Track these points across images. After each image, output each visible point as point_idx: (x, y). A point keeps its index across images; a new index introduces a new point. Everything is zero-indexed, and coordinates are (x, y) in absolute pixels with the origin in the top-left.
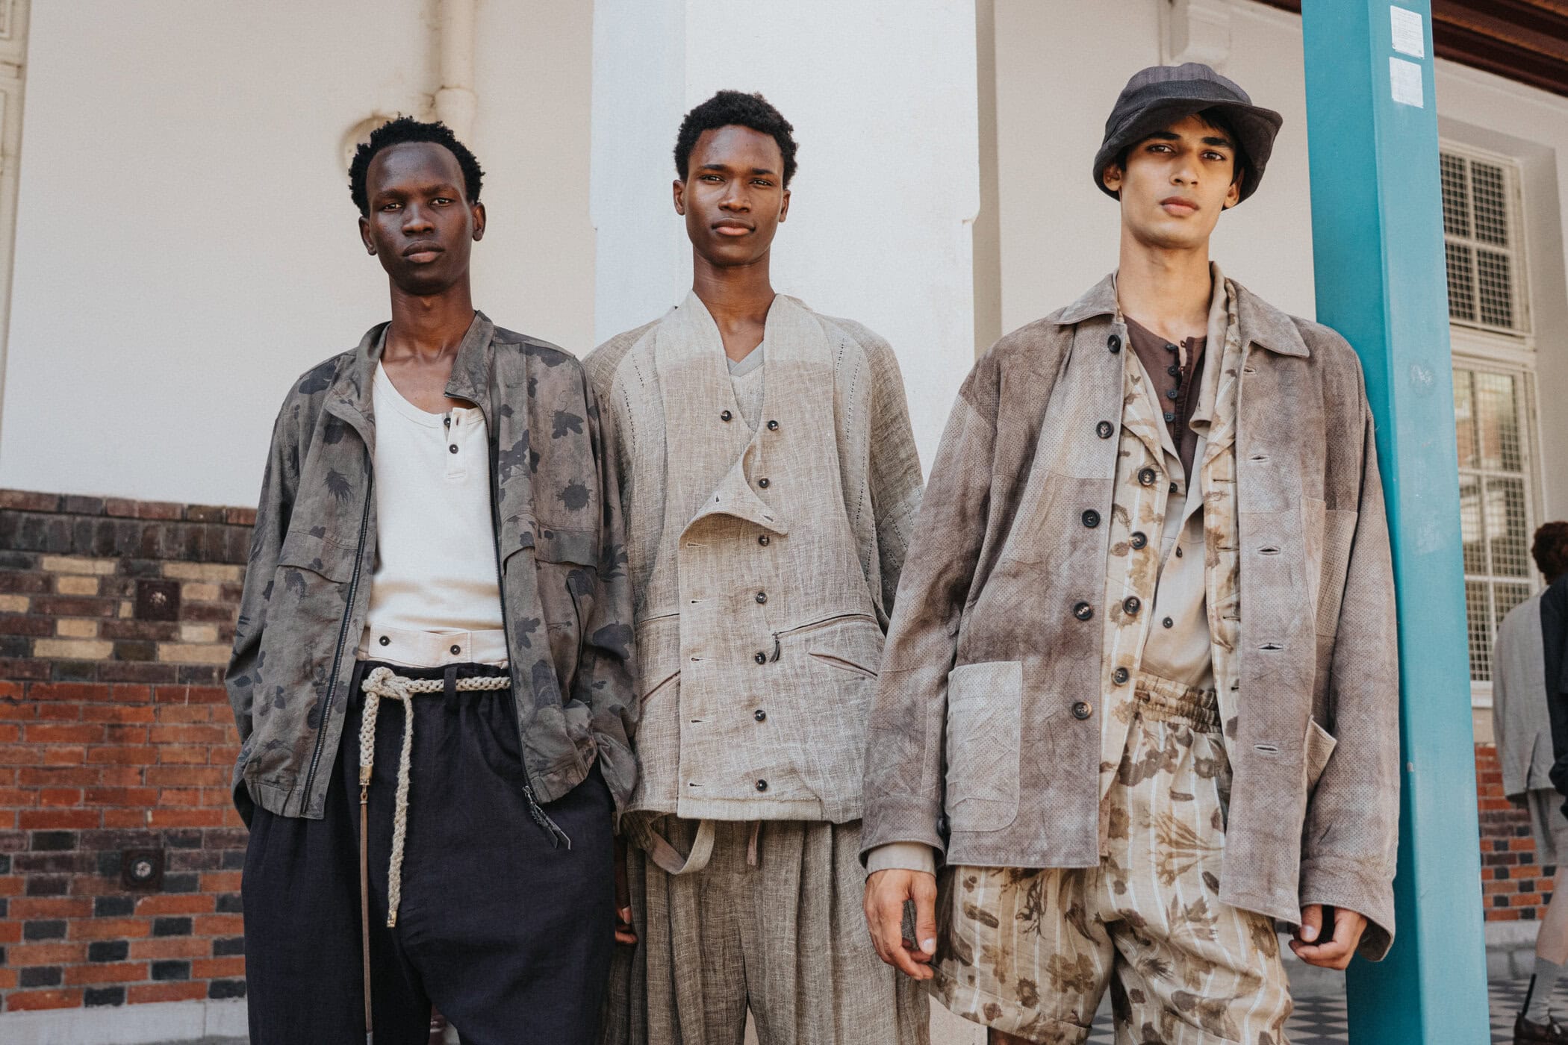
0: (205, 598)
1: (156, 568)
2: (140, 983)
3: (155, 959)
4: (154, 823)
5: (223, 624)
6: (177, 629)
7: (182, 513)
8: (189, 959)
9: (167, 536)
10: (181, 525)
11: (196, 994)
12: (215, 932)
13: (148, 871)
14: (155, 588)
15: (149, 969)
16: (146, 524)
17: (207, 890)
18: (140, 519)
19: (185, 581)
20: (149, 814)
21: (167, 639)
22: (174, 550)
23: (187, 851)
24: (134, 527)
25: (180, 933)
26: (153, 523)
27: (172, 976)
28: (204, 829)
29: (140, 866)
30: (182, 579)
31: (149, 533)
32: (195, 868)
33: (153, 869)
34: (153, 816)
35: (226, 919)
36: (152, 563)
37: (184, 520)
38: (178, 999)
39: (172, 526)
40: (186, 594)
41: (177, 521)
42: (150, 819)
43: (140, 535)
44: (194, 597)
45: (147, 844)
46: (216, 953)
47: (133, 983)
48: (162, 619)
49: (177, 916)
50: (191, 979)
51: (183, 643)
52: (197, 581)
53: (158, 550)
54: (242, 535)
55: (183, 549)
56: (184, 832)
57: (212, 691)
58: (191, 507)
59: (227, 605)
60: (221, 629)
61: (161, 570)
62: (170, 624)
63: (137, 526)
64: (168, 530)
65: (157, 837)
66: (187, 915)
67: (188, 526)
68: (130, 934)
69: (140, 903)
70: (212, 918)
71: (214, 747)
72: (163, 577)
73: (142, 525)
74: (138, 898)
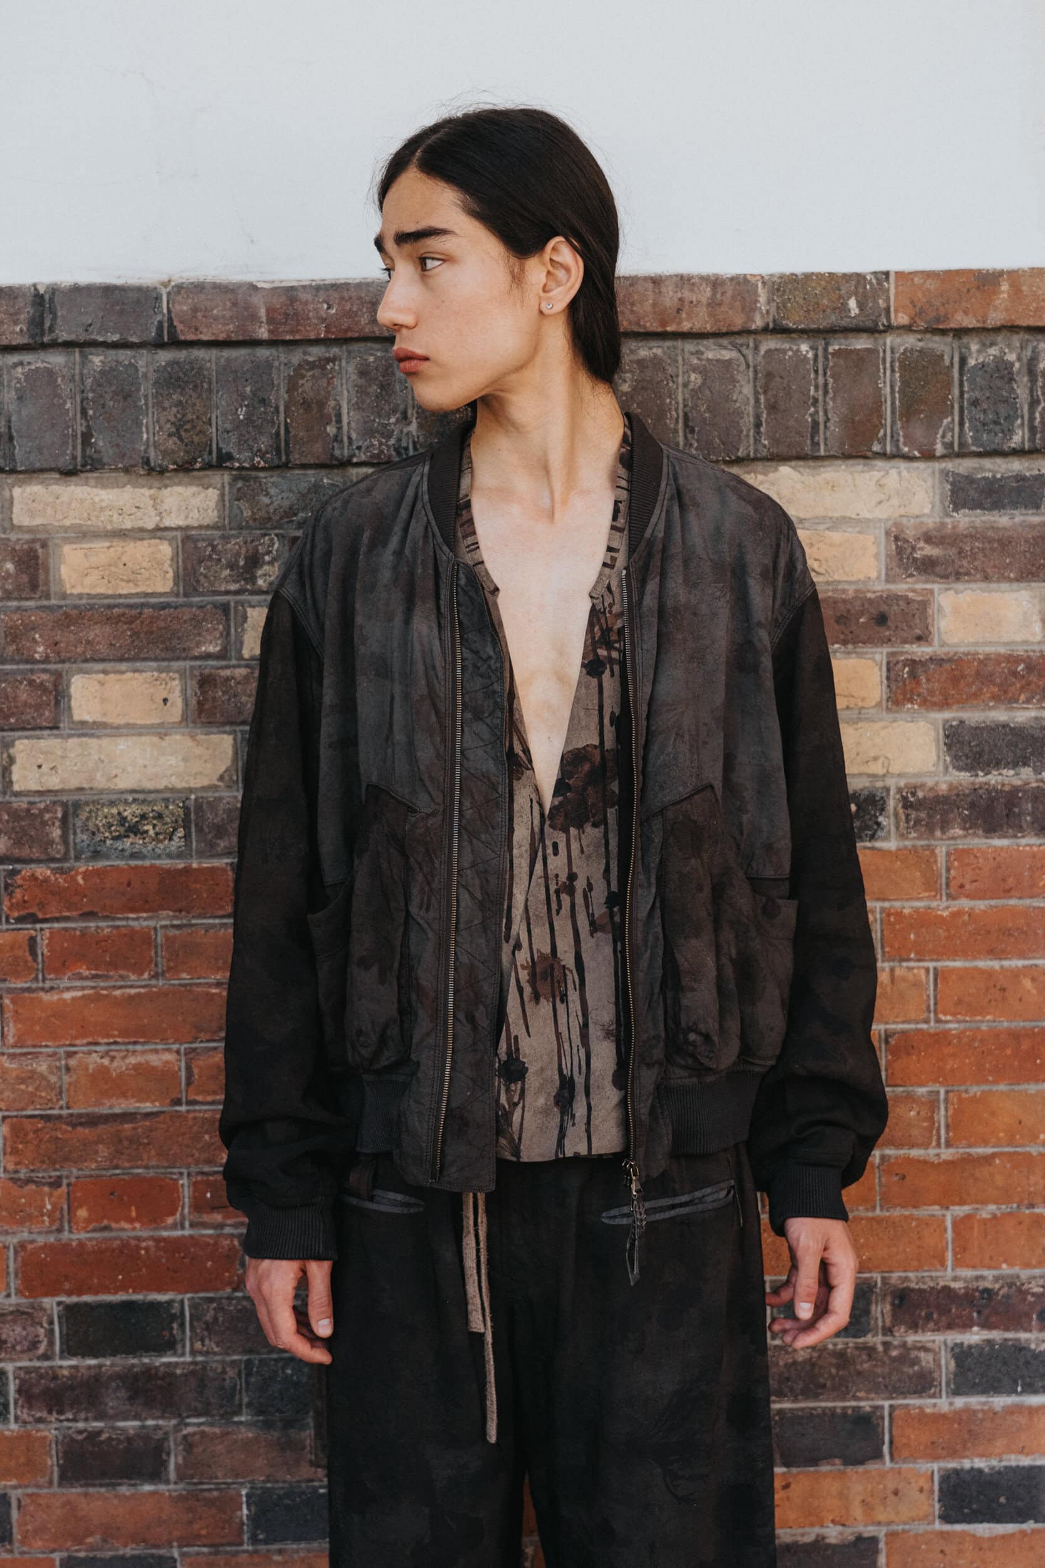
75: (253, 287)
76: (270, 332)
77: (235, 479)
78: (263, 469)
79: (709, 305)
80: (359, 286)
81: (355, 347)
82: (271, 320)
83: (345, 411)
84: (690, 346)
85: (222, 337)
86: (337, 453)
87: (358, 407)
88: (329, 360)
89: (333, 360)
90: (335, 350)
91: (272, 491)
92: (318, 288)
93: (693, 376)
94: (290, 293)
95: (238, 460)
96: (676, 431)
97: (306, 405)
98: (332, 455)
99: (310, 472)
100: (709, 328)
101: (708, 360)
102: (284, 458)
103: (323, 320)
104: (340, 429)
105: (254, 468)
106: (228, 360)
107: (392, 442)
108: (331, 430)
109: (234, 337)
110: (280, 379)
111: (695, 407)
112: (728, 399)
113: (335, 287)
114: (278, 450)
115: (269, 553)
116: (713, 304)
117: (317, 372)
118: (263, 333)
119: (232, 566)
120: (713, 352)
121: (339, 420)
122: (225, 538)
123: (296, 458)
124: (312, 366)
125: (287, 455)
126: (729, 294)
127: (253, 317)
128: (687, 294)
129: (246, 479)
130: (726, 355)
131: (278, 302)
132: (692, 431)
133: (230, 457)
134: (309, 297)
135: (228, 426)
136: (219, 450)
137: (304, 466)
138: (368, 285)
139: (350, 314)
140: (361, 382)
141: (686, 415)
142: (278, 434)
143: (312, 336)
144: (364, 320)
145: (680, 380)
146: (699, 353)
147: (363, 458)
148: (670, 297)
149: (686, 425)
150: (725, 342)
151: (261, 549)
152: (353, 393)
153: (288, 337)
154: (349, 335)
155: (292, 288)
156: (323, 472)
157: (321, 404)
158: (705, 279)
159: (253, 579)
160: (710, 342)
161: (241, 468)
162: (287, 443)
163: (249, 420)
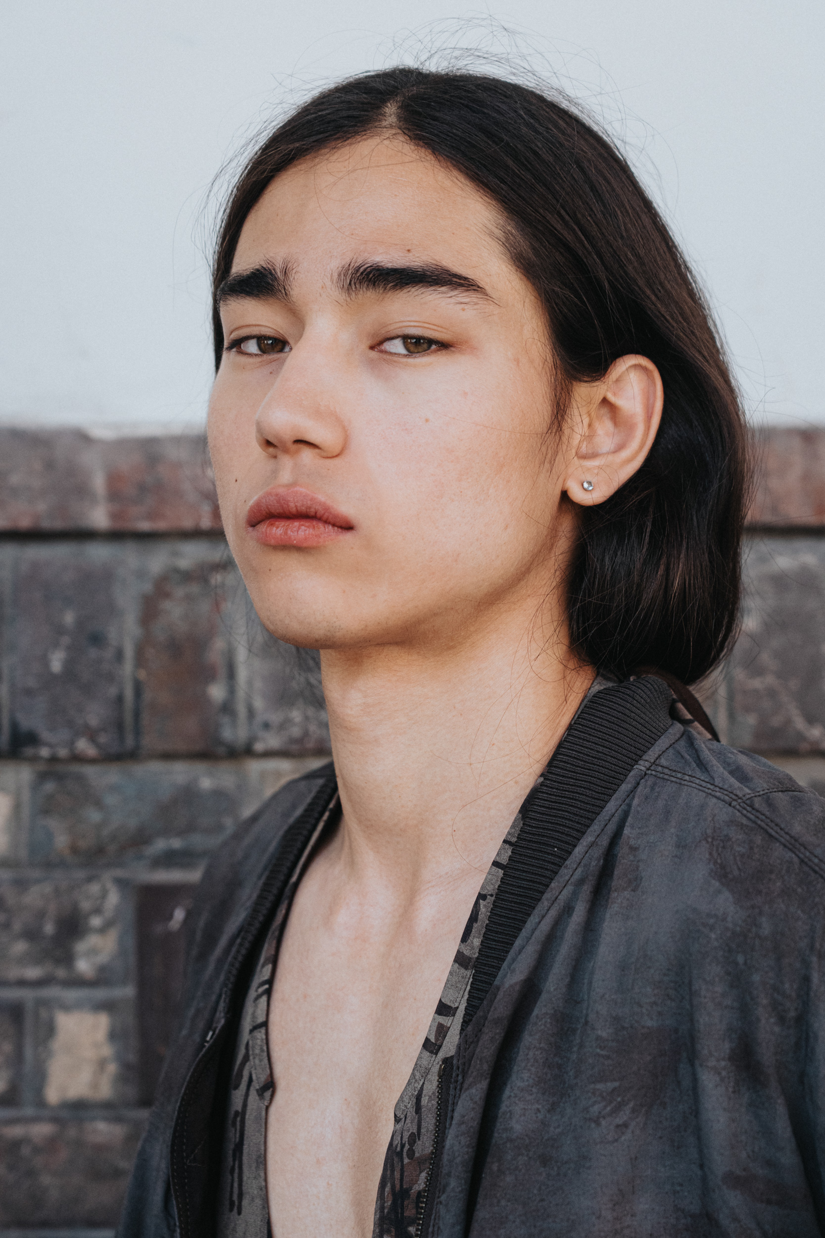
75: (82, 438)
76: (112, 516)
77: (42, 777)
78: (92, 761)
82: (114, 495)
83: (241, 655)
85: (25, 523)
86: (226, 733)
88: (215, 568)
89: (222, 568)
91: (111, 800)
94: (150, 448)
95: (50, 746)
97: (175, 646)
98: (217, 737)
99: (177, 766)
102: (130, 742)
103: (208, 496)
104: (232, 689)
105: (77, 758)
106: (35, 565)
108: (216, 692)
109: (47, 524)
110: (126, 601)
114: (120, 726)
115: (98, 911)
117: (195, 588)
118: (99, 519)
119: (31, 934)
121: (231, 675)
122: (21, 884)
123: (149, 741)
124: (186, 577)
125: (138, 732)
127: (83, 490)
129: (60, 778)
131: (127, 463)
133: (32, 739)
135: (31, 682)
136: (14, 726)
137: (167, 757)
142: (120, 699)
143: (188, 523)
151: (86, 905)
153: (145, 526)
155: (153, 441)
156: (199, 766)
157: (201, 645)
159: (67, 959)
161: (53, 759)
162: (137, 714)
163: (70, 673)
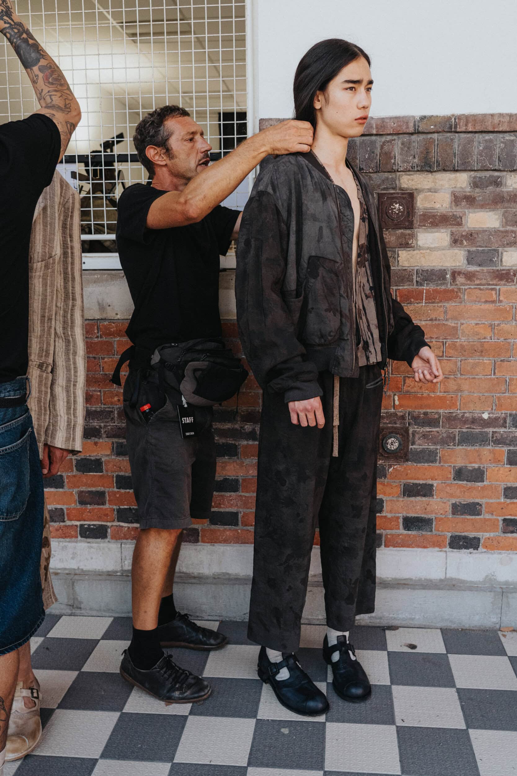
0: (438, 206)
1: (394, 180)
2: (394, 532)
3: (405, 514)
4: (400, 406)
5: (454, 229)
6: (412, 236)
7: (415, 125)
8: (433, 516)
9: (402, 149)
10: (414, 137)
11: (438, 544)
12: (452, 496)
13: (397, 444)
14: (392, 199)
15: (401, 521)
16: (383, 139)
17: (446, 462)
18: (376, 135)
19: (419, 191)
20: (396, 398)
21: (406, 246)
22: (409, 163)
23: (428, 429)
24: (373, 143)
25: (424, 496)
26: (389, 138)
27: (419, 529)
28: (441, 411)
29: (390, 441)
30: (416, 189)
31: (386, 148)
32: (435, 444)
33: (400, 444)
34: (398, 400)
35: (460, 486)
36: (390, 176)
37: (417, 132)
38: (425, 547)
39: (406, 138)
40: (421, 203)
41: (412, 134)
42: (397, 403)
43: (378, 151)
44: (428, 205)
45: (395, 423)
46: (453, 513)
47: (389, 532)
48: (400, 229)
49: (421, 482)
50: (434, 532)
51: (419, 248)
52: (430, 190)
53: (394, 164)
54: (471, 141)
55: (416, 160)
56: (426, 414)
57: (446, 291)
58: (423, 118)
59: (458, 211)
60: (452, 234)
61: (397, 182)
62: (408, 232)
63: (375, 141)
64: (402, 144)
65: (403, 417)
66: (430, 482)
67: (422, 137)
68: (384, 494)
69: (391, 470)
70: (450, 485)
71: (449, 342)
72: (401, 189)
73: (379, 141)
74: (390, 466)
76: (377, 131)
78: (372, 173)
79: (508, 122)
80: (403, 117)
81: (401, 136)
82: (377, 128)
83: (397, 155)
84: (501, 135)
86: (394, 168)
87: (401, 154)
88: (393, 140)
89: (394, 140)
90: (395, 137)
92: (391, 118)
93: (502, 145)
94: (383, 120)
96: (495, 161)
97: (386, 153)
98: (392, 169)
99: (386, 174)
100: (508, 130)
101: (507, 140)
102: (378, 170)
103: (392, 128)
104: (395, 161)
105: (370, 173)
106: (363, 140)
107: (410, 165)
108: (393, 161)
109: (366, 133)
110: (378, 146)
111: (502, 154)
112: (512, 152)
113: (396, 118)
114: (377, 167)
116: (510, 122)
117: (389, 144)
118: (374, 132)
120: (508, 137)
121: (395, 158)
123: (381, 169)
124: (388, 142)
126: (515, 119)
127: (372, 127)
128: (502, 119)
130: (512, 138)
131: (379, 122)
132: (501, 161)
133: (363, 169)
134: (388, 121)
135: (362, 160)
136: (360, 167)
137: (385, 172)
138: (406, 117)
139: (400, 126)
140: (402, 147)
141: (499, 157)
142: (377, 162)
143: (389, 133)
144: (404, 128)
145: (498, 146)
146: (504, 137)
147: (402, 169)
148: (496, 120)
149: (499, 160)
150: (512, 134)
152: (399, 149)
153: (382, 133)
154: (400, 132)
155: (383, 118)
156: (389, 174)
157: (390, 153)
158: (507, 114)
160: (507, 134)
161: (366, 173)
162: (379, 165)
163: (369, 158)
